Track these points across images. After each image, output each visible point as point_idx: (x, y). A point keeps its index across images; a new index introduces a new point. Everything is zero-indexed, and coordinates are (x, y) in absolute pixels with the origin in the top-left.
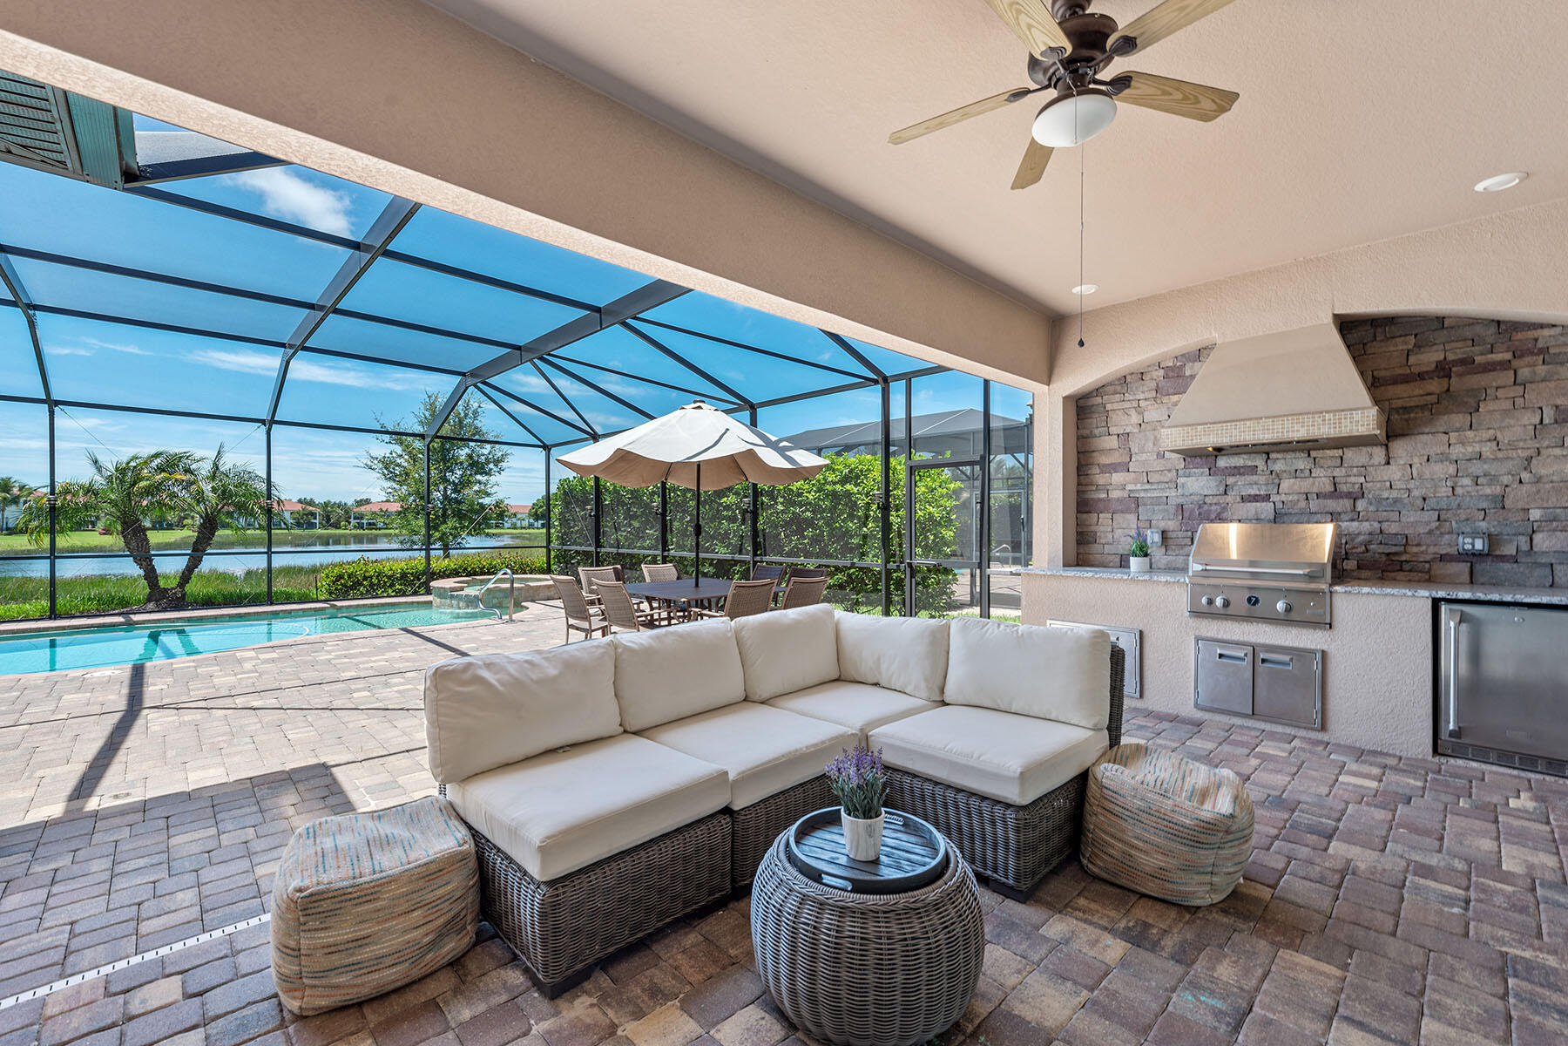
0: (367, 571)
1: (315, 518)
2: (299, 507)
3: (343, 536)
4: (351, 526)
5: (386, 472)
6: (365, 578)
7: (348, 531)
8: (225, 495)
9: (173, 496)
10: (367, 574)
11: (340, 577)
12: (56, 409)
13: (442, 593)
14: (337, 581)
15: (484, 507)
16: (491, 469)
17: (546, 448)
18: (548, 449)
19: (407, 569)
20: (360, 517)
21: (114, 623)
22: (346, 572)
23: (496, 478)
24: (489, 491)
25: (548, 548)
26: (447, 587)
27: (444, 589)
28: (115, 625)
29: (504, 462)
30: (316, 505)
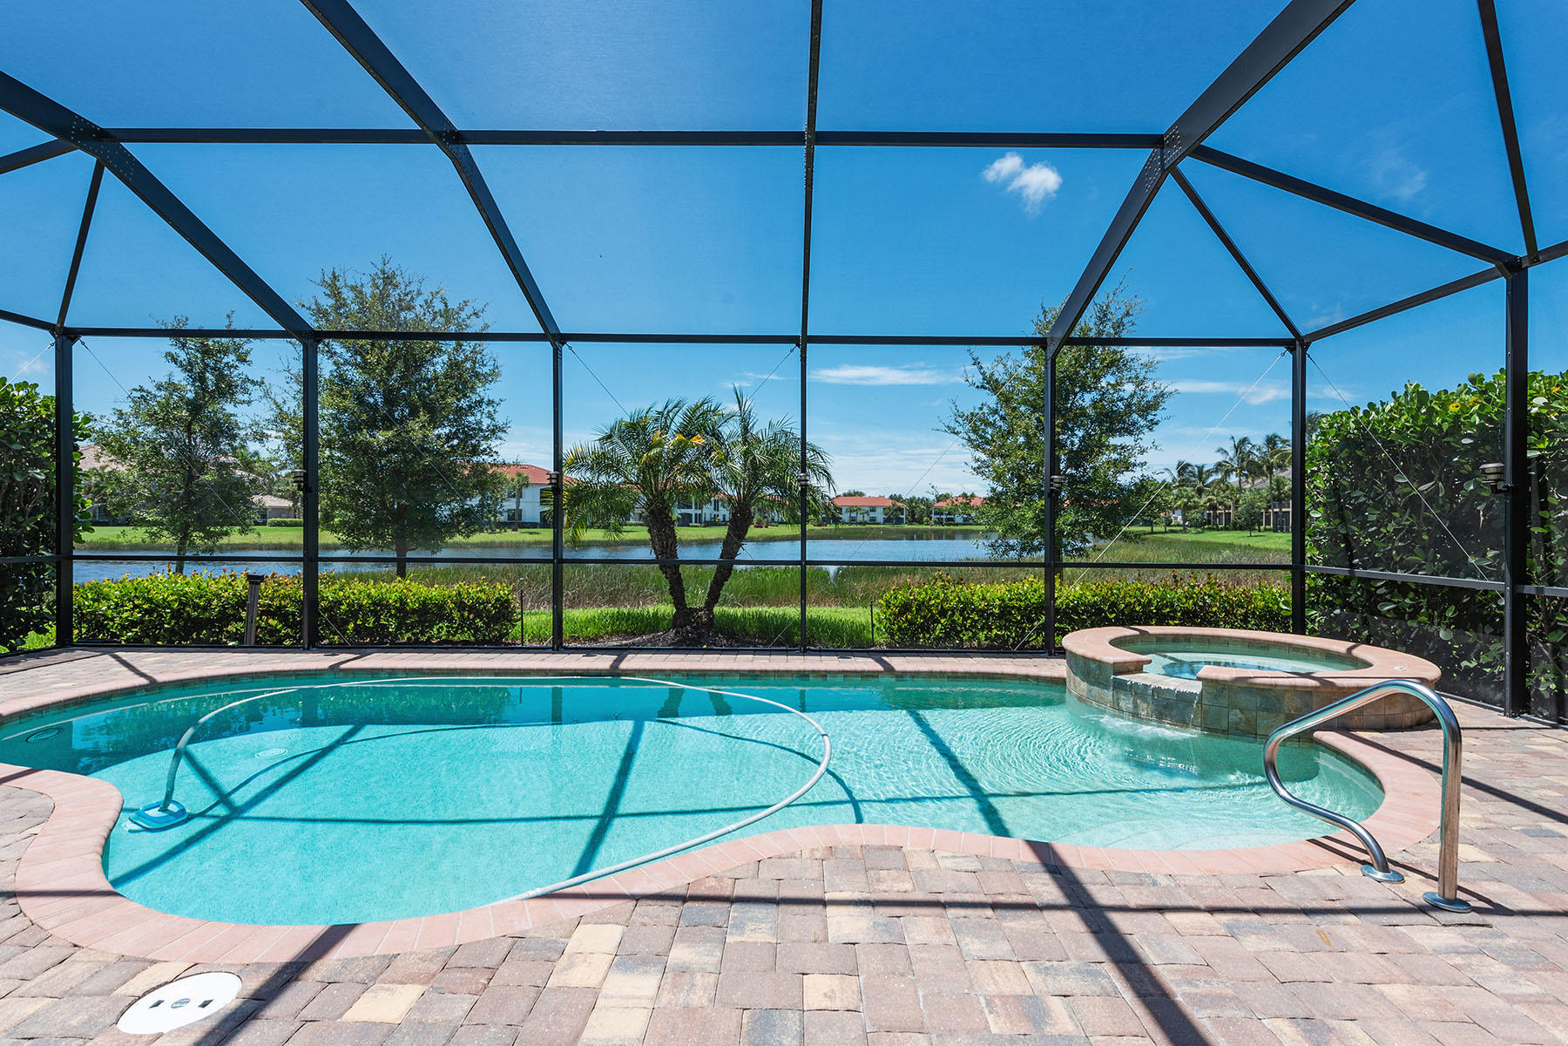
0: (946, 600)
1: (903, 514)
2: (890, 503)
3: (926, 531)
4: (932, 521)
6: (943, 613)
7: (929, 527)
10: (947, 606)
11: (905, 608)
12: (567, 347)
13: (1089, 669)
14: (901, 613)
15: (1121, 489)
16: (1134, 424)
17: (1297, 345)
18: (1302, 345)
19: (1010, 600)
20: (939, 512)
21: (597, 670)
22: (915, 600)
23: (1147, 438)
24: (1132, 460)
25: (1297, 569)
26: (1098, 658)
27: (1094, 660)
28: (598, 673)
29: (1163, 405)
30: (903, 501)
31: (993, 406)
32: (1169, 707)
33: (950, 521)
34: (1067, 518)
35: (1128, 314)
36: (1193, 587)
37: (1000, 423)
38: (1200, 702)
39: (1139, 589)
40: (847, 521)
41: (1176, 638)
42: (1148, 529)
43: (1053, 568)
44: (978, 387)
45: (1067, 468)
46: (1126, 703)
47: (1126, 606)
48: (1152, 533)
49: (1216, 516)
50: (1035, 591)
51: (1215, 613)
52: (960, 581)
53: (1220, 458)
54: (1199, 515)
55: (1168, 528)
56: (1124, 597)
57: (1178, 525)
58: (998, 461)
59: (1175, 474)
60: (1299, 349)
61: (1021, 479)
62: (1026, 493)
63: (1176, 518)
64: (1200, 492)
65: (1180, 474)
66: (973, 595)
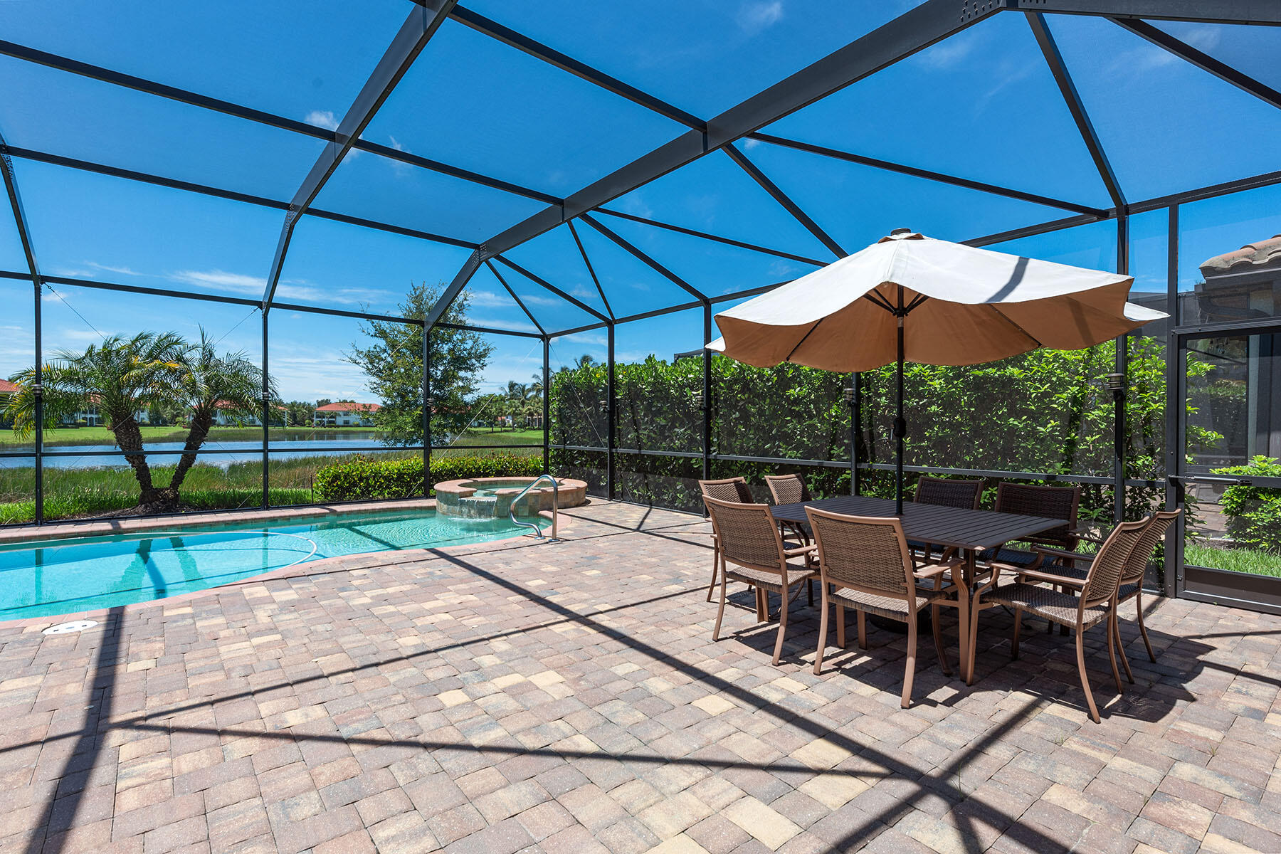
0: (363, 471)
1: (284, 417)
3: (308, 433)
4: (314, 424)
5: (370, 367)
6: (361, 479)
7: (311, 428)
8: (217, 386)
9: (165, 386)
10: (364, 475)
11: (336, 477)
12: (44, 287)
13: (449, 498)
14: (333, 481)
15: (466, 404)
16: (473, 365)
17: (545, 338)
18: (547, 339)
19: (403, 470)
20: (321, 416)
21: (101, 531)
22: (342, 472)
23: (479, 374)
24: (472, 387)
25: (546, 447)
26: (452, 491)
27: (450, 493)
28: (102, 534)
29: (489, 355)
30: (285, 405)
31: (383, 347)
32: (483, 509)
33: (332, 424)
34: (435, 421)
35: (465, 299)
36: (501, 458)
37: (389, 359)
38: (496, 505)
39: (474, 460)
40: (222, 423)
41: (491, 483)
42: (490, 429)
43: (427, 451)
44: (372, 336)
45: (434, 389)
46: (465, 510)
47: (468, 470)
48: (493, 432)
49: (533, 420)
50: (418, 464)
51: (511, 471)
52: (371, 460)
53: (535, 381)
54: (523, 419)
55: (503, 429)
56: (466, 465)
57: (510, 427)
58: (388, 384)
59: (508, 390)
60: (546, 340)
61: (403, 397)
62: (406, 406)
63: (509, 422)
64: (523, 403)
65: (511, 390)
66: (381, 468)
